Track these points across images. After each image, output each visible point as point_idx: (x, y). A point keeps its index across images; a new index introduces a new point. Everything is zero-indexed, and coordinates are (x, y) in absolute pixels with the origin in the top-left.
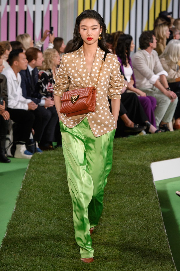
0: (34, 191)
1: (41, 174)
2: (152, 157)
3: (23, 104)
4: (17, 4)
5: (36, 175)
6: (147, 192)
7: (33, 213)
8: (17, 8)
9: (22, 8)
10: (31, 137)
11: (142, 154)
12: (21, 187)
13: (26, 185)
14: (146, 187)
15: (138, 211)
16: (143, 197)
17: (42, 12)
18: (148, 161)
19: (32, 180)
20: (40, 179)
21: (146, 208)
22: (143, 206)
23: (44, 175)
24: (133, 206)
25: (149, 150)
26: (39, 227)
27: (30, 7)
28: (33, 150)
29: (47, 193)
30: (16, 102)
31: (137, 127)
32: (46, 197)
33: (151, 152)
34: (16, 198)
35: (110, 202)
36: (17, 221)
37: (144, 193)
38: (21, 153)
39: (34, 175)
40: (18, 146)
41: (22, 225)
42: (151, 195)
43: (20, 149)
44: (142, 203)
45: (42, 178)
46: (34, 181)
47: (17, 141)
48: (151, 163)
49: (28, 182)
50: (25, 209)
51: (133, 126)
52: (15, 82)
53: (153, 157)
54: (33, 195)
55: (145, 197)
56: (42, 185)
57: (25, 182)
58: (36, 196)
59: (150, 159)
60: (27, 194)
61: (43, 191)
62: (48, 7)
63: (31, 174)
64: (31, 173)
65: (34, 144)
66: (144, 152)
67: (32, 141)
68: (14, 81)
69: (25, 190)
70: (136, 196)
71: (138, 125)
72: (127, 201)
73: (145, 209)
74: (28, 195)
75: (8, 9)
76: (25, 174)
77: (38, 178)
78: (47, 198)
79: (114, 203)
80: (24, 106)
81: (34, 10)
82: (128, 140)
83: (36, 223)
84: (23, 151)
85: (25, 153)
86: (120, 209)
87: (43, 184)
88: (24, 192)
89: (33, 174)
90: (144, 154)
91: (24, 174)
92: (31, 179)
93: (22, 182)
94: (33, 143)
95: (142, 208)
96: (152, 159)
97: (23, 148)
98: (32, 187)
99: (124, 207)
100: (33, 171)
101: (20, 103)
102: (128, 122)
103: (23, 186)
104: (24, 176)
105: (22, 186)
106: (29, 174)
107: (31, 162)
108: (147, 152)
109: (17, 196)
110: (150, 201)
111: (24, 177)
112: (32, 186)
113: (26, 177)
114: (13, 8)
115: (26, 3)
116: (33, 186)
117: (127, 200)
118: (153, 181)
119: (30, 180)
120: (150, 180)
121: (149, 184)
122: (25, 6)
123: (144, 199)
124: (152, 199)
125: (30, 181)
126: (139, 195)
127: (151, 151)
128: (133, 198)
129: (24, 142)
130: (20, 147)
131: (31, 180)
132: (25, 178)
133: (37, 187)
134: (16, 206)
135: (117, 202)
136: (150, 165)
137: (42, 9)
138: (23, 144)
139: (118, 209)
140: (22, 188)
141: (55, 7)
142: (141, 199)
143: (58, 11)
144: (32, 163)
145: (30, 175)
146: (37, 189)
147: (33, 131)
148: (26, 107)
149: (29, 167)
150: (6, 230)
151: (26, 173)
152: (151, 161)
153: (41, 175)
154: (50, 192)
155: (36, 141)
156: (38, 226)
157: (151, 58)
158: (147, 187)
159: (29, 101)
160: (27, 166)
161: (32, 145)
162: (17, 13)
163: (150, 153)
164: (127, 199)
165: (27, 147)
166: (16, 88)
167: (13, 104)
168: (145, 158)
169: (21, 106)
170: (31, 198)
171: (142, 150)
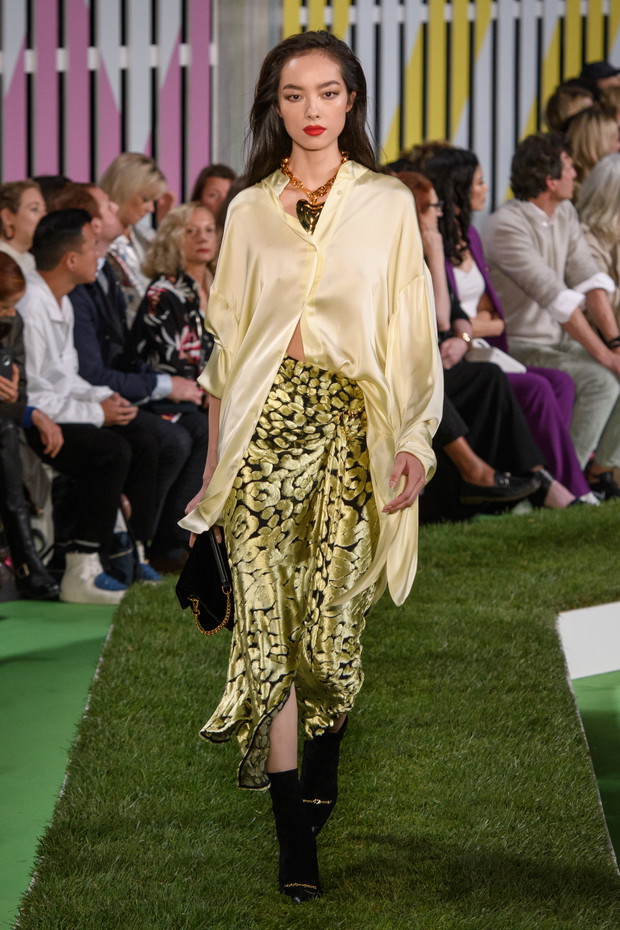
0: (132, 719)
1: (158, 658)
2: (560, 591)
3: (84, 405)
4: (61, 44)
5: (139, 662)
6: (547, 719)
7: (133, 799)
8: (62, 60)
9: (78, 59)
10: (121, 525)
11: (525, 580)
12: (87, 709)
13: (103, 700)
14: (542, 700)
15: (514, 787)
16: (530, 739)
17: (154, 72)
18: (548, 607)
19: (127, 682)
20: (154, 679)
21: (545, 776)
22: (532, 772)
23: (168, 662)
24: (494, 770)
25: (548, 567)
26: (154, 853)
27: (108, 56)
28: (129, 572)
29: (183, 727)
30: (59, 400)
31: (507, 481)
32: (177, 742)
33: (557, 572)
34: (68, 746)
35: (411, 756)
36: (73, 833)
37: (533, 723)
38: (83, 582)
39: (131, 662)
40: (72, 558)
41: (94, 844)
42: (561, 732)
43: (81, 571)
44: (527, 760)
45: (162, 675)
46: (131, 685)
47: (70, 542)
48: (557, 613)
49: (113, 689)
50: (101, 787)
51: (490, 481)
52: (58, 327)
53: (563, 591)
54: (130, 736)
55: (538, 737)
56: (163, 698)
57: (102, 688)
58: (139, 739)
59: (555, 598)
60: (107, 734)
61: (166, 721)
62: (176, 55)
63: (123, 659)
64: (121, 657)
65: (130, 551)
66: (532, 574)
67: (124, 539)
68: (53, 322)
69: (99, 720)
70: (508, 736)
71: (508, 474)
72: (473, 754)
73: (538, 780)
74: (113, 736)
75: (31, 63)
76: (101, 659)
77: (147, 673)
78: (183, 745)
79: (425, 761)
80: (90, 411)
81: (123, 65)
82: (474, 533)
83: (145, 838)
84: (92, 575)
85: (99, 583)
86: (449, 783)
87: (166, 696)
88: (96, 727)
89: (128, 660)
90: (533, 581)
91: (97, 662)
92: (120, 679)
93: (90, 689)
94: (129, 548)
95: (526, 778)
96: (560, 598)
97: (89, 566)
98: (125, 705)
99: (464, 773)
100: (130, 648)
101: (73, 403)
102: (473, 467)
103: (93, 700)
104: (95, 668)
105: (90, 703)
106: (114, 660)
107: (120, 615)
108: (541, 576)
109: (73, 740)
110: (555, 751)
111: (98, 671)
112: (125, 702)
113: (104, 669)
114: (46, 60)
115: (92, 42)
116: (128, 703)
117: (474, 751)
118: (565, 679)
119: (119, 683)
120: (553, 677)
121: (551, 690)
122: (92, 52)
123: (537, 744)
124: (563, 744)
125: (117, 687)
126: (515, 731)
127: (559, 569)
128: (496, 741)
129: (96, 545)
130: (81, 562)
131: (123, 682)
132: (99, 674)
133: (146, 707)
134: (69, 776)
135: (437, 759)
136: (554, 623)
137: (153, 64)
138: (89, 551)
139: (440, 781)
140: (91, 712)
141: (201, 54)
142: (523, 746)
143: (211, 68)
144: (123, 621)
145: (118, 663)
146: (143, 714)
147: (126, 503)
148: (96, 416)
149: (115, 634)
150: (33, 865)
151: (105, 656)
152: (558, 608)
153: (160, 661)
154: (193, 723)
155: (139, 539)
156: (149, 849)
157: (552, 228)
158: (546, 700)
159: (104, 392)
160: (104, 630)
161: (122, 554)
162: (61, 76)
163: (552, 578)
164: (472, 746)
165: (103, 562)
166: (61, 348)
167: (49, 405)
168: (537, 597)
169: (78, 412)
170: (121, 747)
171: (524, 568)
